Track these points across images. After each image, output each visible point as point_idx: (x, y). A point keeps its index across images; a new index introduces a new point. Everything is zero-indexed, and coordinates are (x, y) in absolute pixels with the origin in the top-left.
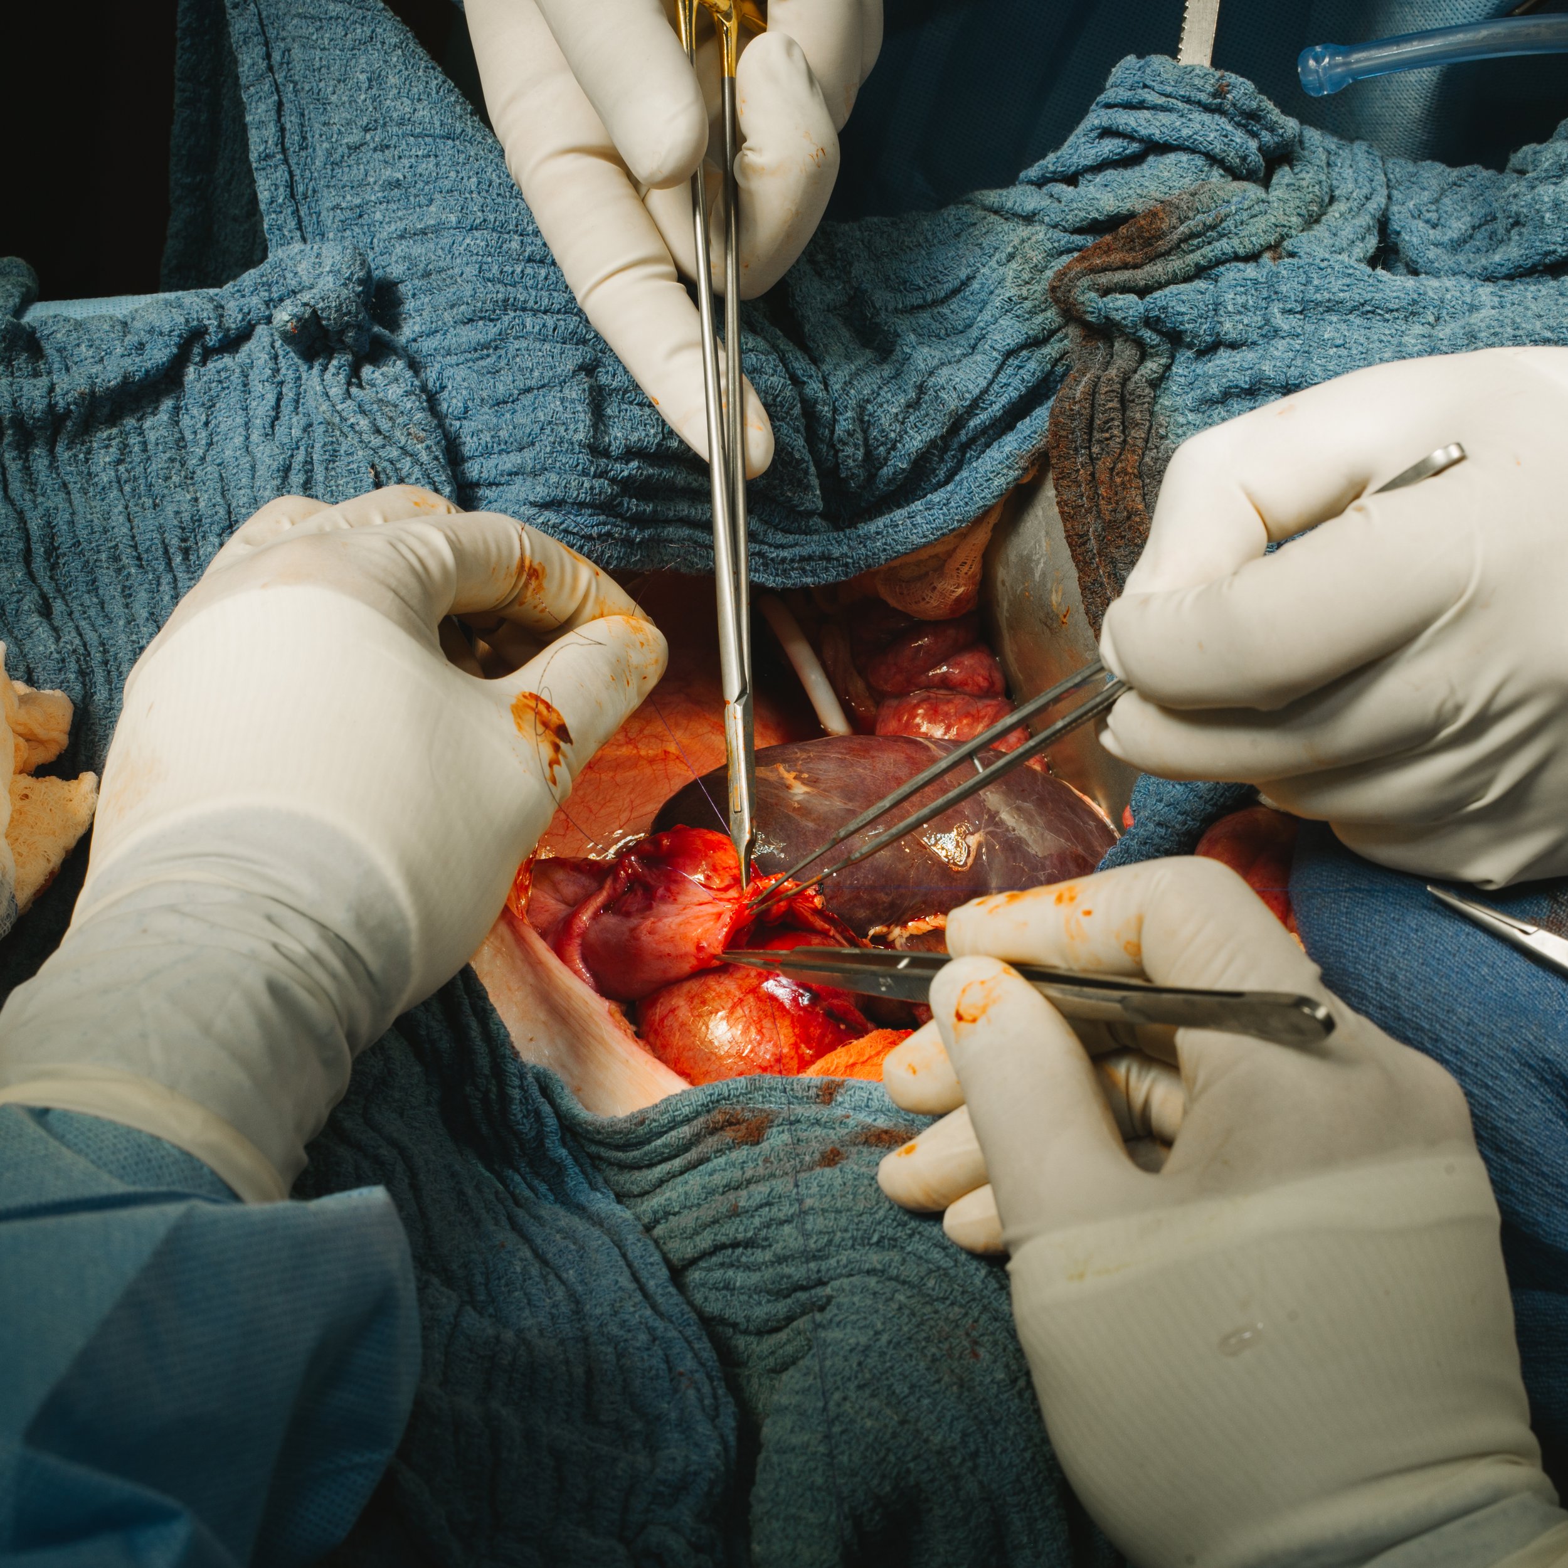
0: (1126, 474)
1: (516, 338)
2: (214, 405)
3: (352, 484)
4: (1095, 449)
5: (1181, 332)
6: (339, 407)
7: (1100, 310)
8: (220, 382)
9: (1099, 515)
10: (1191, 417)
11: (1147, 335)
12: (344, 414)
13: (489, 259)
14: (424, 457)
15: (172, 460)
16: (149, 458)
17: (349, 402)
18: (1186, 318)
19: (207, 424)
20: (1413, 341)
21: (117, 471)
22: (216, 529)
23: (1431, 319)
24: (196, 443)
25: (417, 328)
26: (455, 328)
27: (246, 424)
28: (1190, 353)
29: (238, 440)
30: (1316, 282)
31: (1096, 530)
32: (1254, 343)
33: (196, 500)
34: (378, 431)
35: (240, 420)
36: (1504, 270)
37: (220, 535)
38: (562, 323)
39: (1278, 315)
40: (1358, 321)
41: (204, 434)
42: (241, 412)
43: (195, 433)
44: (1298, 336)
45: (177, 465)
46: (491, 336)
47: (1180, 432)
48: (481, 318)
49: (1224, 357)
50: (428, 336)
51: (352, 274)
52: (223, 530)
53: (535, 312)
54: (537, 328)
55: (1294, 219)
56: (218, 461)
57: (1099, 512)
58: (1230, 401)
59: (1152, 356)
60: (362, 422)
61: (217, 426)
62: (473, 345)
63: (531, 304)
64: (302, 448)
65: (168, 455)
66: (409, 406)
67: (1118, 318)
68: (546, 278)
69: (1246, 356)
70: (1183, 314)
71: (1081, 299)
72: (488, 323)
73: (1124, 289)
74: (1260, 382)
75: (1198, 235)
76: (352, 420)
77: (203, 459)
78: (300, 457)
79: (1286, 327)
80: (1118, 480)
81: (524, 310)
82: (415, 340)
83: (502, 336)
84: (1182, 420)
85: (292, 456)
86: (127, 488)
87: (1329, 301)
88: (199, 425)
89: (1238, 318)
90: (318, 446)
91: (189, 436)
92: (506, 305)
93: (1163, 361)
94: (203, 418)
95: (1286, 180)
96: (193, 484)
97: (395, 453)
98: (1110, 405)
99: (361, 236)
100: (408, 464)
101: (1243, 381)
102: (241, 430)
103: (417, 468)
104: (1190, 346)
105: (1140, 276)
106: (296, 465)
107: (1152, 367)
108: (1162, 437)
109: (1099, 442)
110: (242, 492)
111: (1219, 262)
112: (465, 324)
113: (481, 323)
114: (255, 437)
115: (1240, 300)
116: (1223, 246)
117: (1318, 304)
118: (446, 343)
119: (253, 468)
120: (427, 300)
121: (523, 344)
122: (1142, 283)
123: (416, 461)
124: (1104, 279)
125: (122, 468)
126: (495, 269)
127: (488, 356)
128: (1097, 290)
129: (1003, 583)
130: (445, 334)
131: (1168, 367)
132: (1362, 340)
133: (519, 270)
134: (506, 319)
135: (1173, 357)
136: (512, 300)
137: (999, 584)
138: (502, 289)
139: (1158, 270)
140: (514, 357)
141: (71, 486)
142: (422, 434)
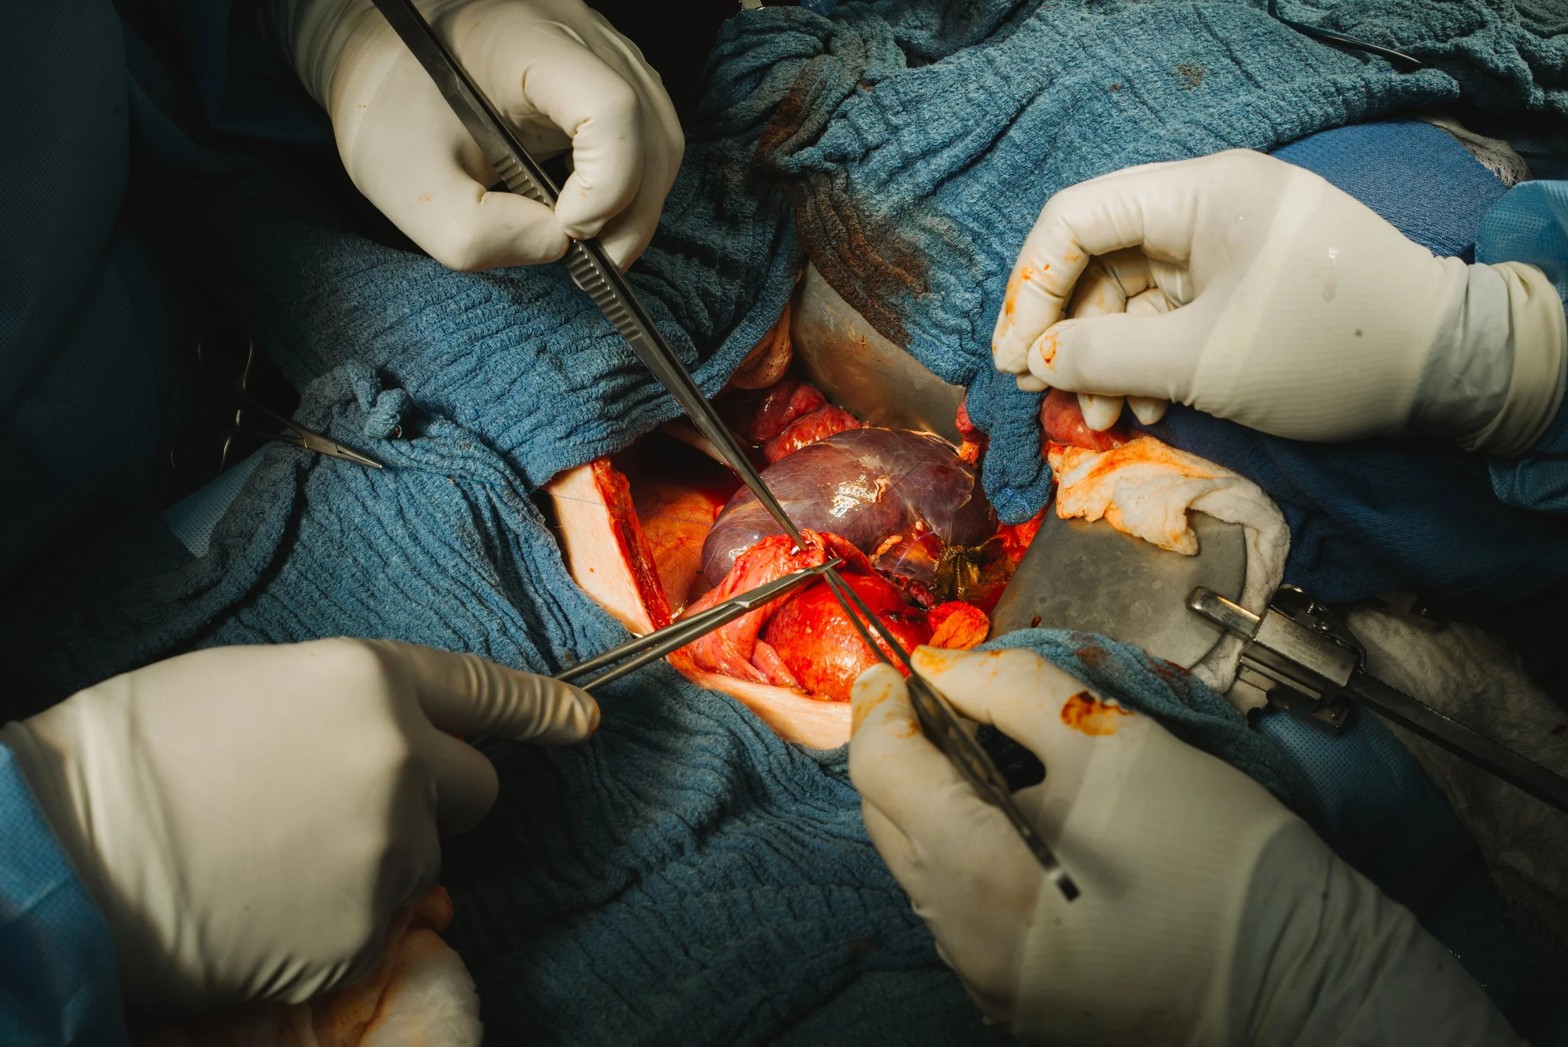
0: (861, 247)
1: (489, 356)
2: (328, 498)
3: (444, 494)
4: (834, 243)
5: (846, 154)
6: (412, 456)
7: (796, 164)
8: (323, 483)
9: (857, 277)
10: (878, 197)
11: (828, 165)
12: (418, 458)
13: (444, 322)
14: (478, 454)
15: (324, 543)
16: (310, 551)
17: (416, 451)
18: (846, 145)
19: (330, 510)
20: (976, 95)
21: (297, 569)
22: (379, 570)
23: (974, 78)
24: (332, 523)
25: (415, 384)
26: (442, 371)
27: (356, 497)
28: (856, 164)
29: (360, 510)
30: (902, 90)
31: (860, 287)
32: (888, 140)
33: (355, 559)
34: (443, 457)
35: (351, 498)
36: (984, 33)
37: (383, 572)
38: (510, 334)
39: (893, 118)
40: (938, 101)
41: (333, 516)
42: (347, 494)
43: (327, 518)
44: (910, 124)
45: (329, 544)
46: (474, 364)
47: (877, 208)
48: (461, 356)
49: (877, 156)
50: (424, 384)
51: (371, 374)
52: (383, 568)
53: (491, 336)
54: (499, 345)
55: (859, 61)
56: (352, 528)
57: (855, 274)
58: (894, 178)
59: (836, 176)
60: (432, 458)
61: (338, 508)
62: (463, 374)
63: (486, 332)
64: (402, 493)
65: (320, 542)
66: (448, 431)
67: (810, 163)
68: (484, 314)
69: (892, 148)
70: (843, 144)
71: (782, 163)
72: (467, 357)
73: (802, 146)
74: (907, 158)
75: (818, 97)
76: (425, 459)
77: (342, 531)
78: (404, 499)
79: (901, 123)
80: (858, 252)
81: (483, 337)
82: (417, 391)
83: (481, 360)
84: (874, 202)
85: (398, 501)
86: (310, 576)
87: (916, 97)
88: (327, 513)
89: (872, 131)
90: (410, 484)
91: (325, 522)
92: (472, 340)
93: (844, 175)
94: (327, 508)
95: (839, 44)
96: (347, 549)
97: (461, 463)
98: (830, 214)
99: (345, 349)
100: (472, 463)
101: (897, 163)
102: (356, 504)
103: (478, 463)
104: (854, 160)
105: (803, 134)
106: (405, 505)
107: (840, 182)
108: (868, 217)
109: (834, 237)
110: (381, 539)
111: (838, 104)
112: (448, 365)
113: (463, 359)
114: (369, 503)
115: (868, 121)
116: (835, 94)
117: (910, 101)
118: (441, 383)
119: (379, 520)
120: (413, 364)
121: (497, 357)
122: (805, 137)
123: (475, 460)
124: (786, 146)
125: (298, 566)
126: (451, 325)
127: (477, 375)
128: (787, 155)
129: (809, 342)
130: (436, 378)
131: (848, 177)
132: (947, 110)
133: (465, 317)
134: (476, 348)
135: (847, 171)
136: (473, 336)
137: (806, 345)
138: (464, 333)
139: (811, 126)
140: (495, 368)
141: (277, 595)
142: (467, 441)
